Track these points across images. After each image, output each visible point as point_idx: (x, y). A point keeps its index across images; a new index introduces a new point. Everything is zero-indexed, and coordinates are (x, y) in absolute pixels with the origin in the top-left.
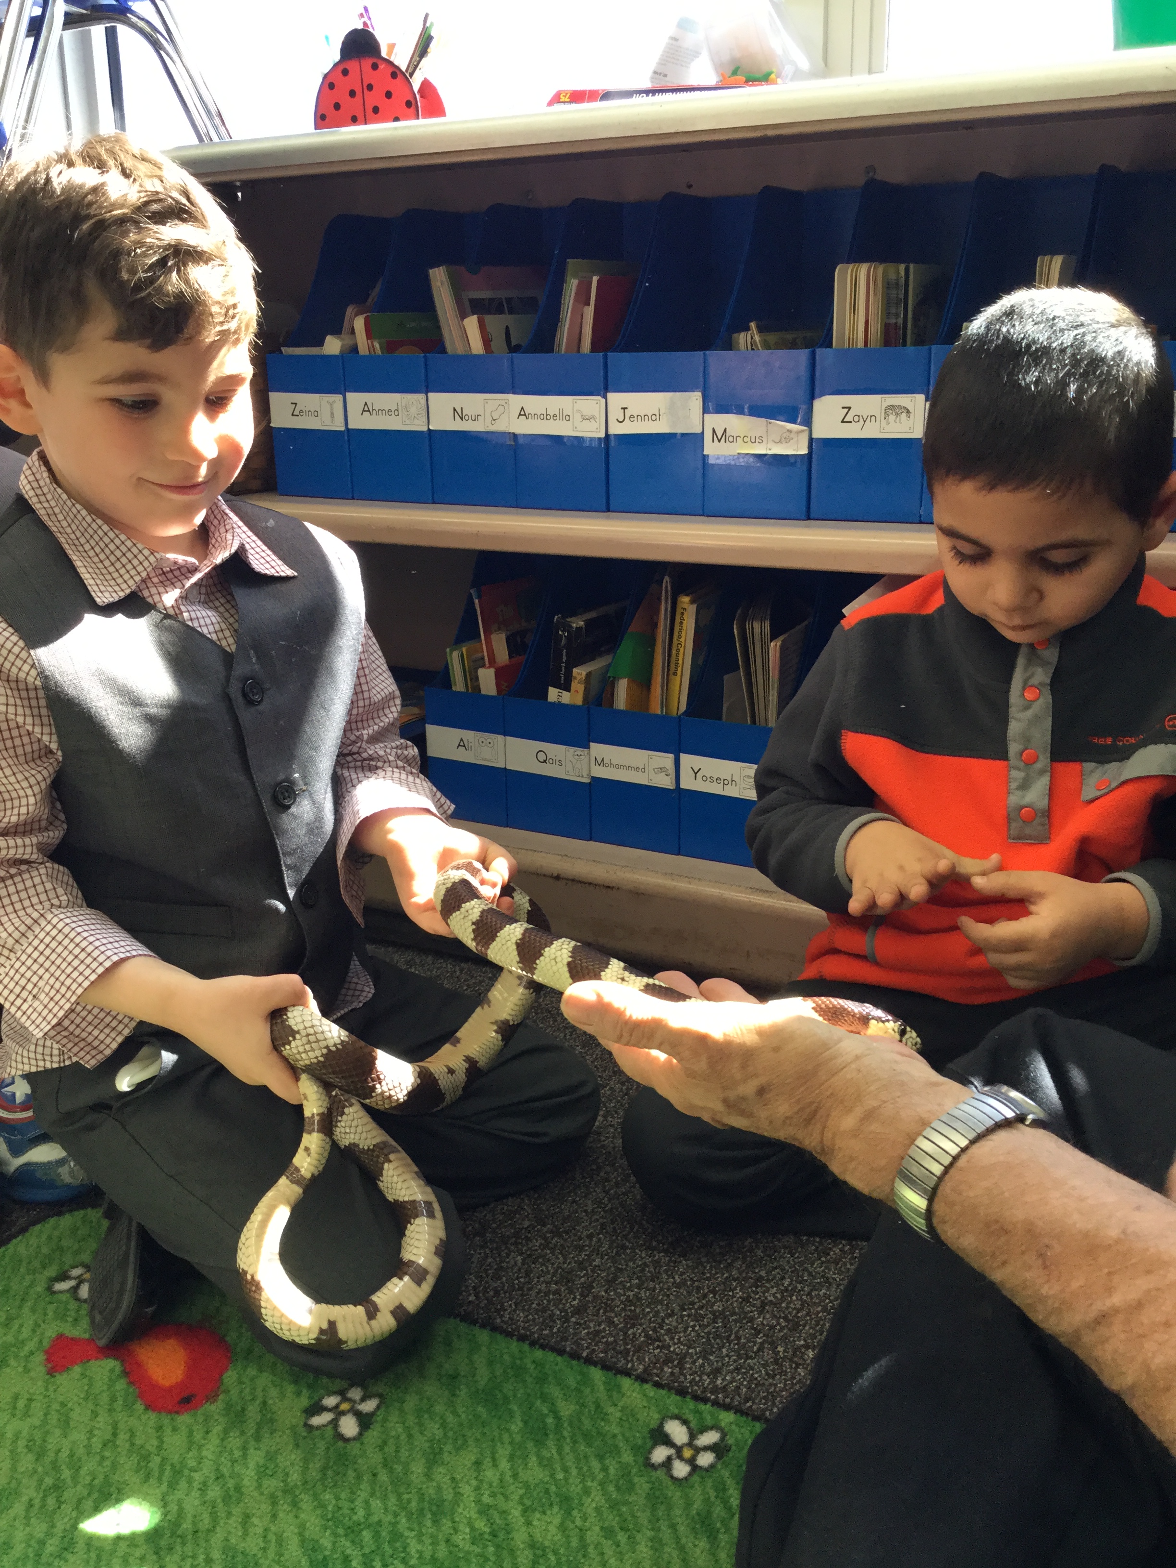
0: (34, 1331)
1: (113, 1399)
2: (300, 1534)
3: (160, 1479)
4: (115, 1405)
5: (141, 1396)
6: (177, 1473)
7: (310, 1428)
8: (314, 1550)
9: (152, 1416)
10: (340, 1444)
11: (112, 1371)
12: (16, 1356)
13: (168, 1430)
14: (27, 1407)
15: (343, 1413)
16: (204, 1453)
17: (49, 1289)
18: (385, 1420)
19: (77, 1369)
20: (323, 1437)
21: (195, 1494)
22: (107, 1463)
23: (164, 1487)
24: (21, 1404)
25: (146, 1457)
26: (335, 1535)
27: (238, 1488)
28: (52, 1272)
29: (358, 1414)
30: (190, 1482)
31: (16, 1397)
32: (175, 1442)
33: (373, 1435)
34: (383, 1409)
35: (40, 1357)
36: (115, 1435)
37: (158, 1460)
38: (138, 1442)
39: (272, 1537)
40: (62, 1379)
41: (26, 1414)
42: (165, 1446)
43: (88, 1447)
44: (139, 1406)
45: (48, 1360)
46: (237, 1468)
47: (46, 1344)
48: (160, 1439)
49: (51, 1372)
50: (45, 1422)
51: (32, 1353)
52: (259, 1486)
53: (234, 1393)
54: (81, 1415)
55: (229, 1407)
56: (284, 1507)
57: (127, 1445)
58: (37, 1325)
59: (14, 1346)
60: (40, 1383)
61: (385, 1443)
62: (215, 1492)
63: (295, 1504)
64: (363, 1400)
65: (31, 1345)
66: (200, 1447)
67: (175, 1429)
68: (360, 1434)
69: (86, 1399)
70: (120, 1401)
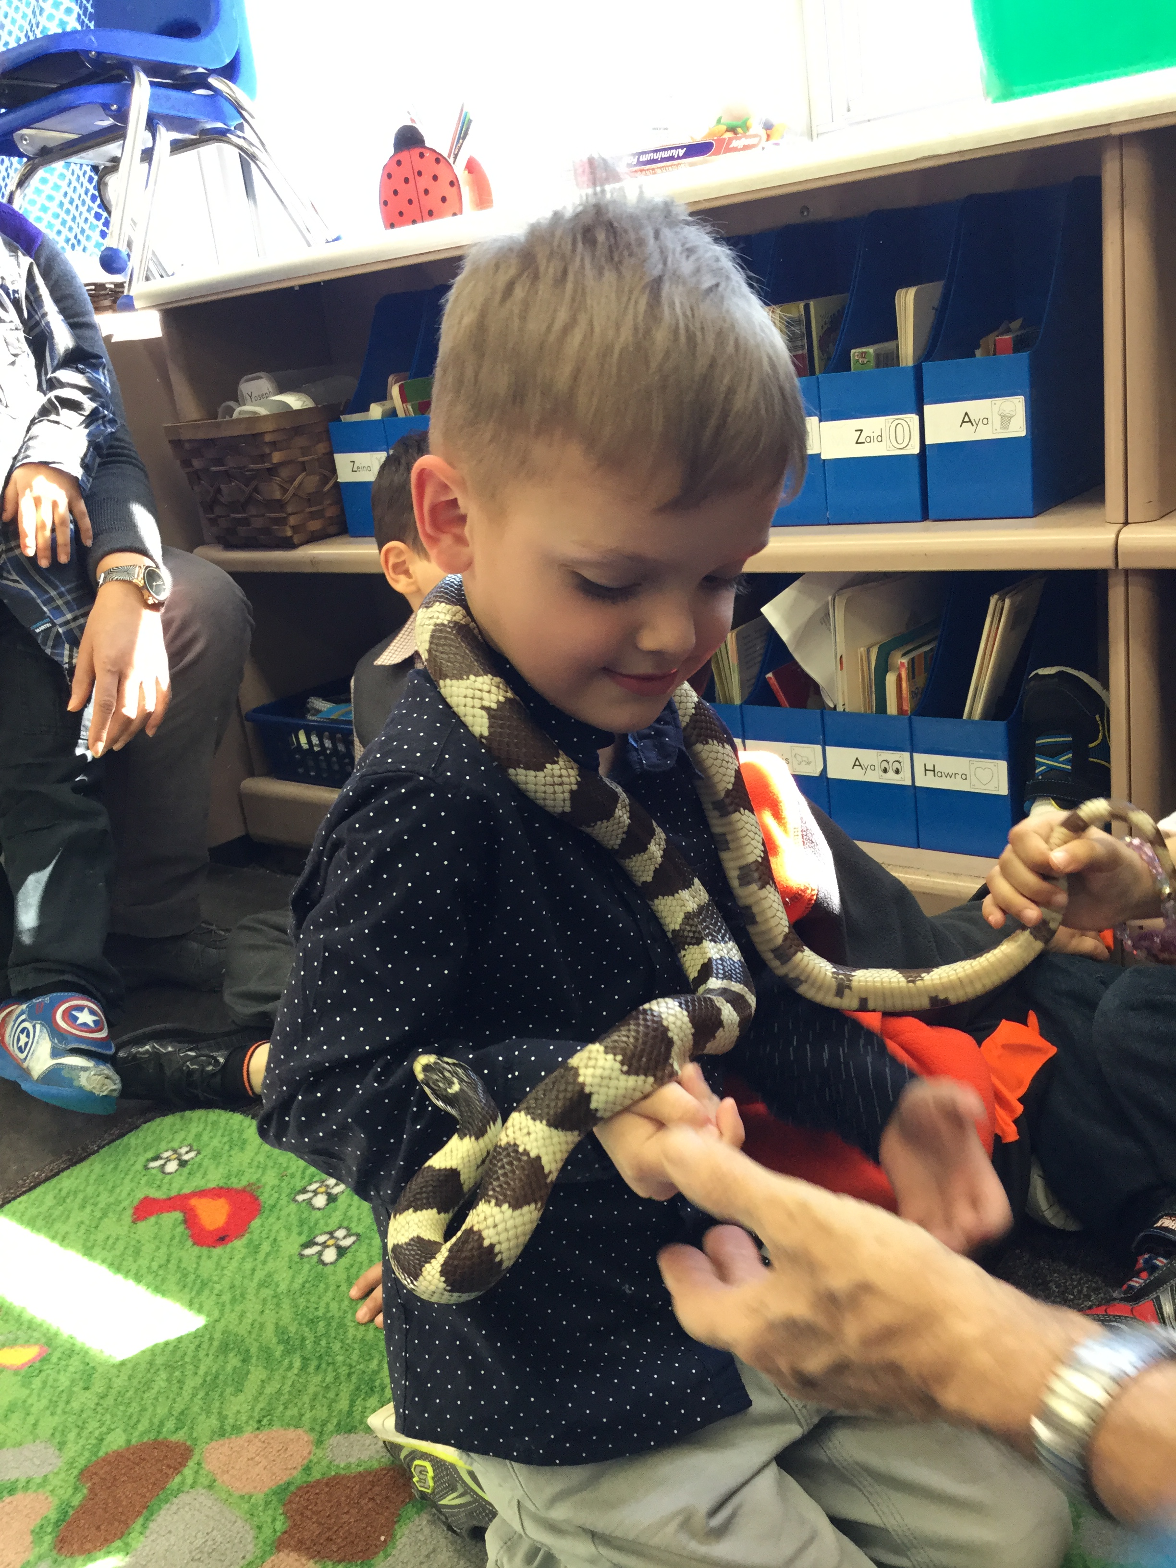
0: (129, 1194)
1: (173, 1238)
2: (277, 1324)
3: (191, 1289)
4: (173, 1242)
5: (192, 1236)
6: (204, 1284)
7: (301, 1256)
8: (283, 1333)
9: (196, 1250)
10: (321, 1266)
11: (176, 1220)
12: (113, 1212)
13: (204, 1258)
14: (114, 1243)
15: (328, 1246)
16: (226, 1272)
17: (146, 1168)
18: (356, 1251)
19: (152, 1220)
20: (309, 1263)
21: (214, 1297)
22: (159, 1278)
23: (194, 1293)
24: (111, 1241)
25: (185, 1276)
26: (300, 1324)
27: (243, 1295)
28: (150, 1154)
29: (338, 1247)
30: (211, 1291)
31: (107, 1240)
32: (207, 1267)
33: (344, 1260)
34: (358, 1242)
35: (130, 1212)
36: (168, 1261)
37: (193, 1277)
38: (183, 1266)
39: (257, 1325)
40: (142, 1225)
41: (112, 1250)
42: (200, 1268)
43: (149, 1268)
44: (189, 1243)
45: (134, 1213)
46: (246, 1281)
47: (136, 1203)
48: (198, 1264)
49: (134, 1222)
50: (123, 1254)
51: (125, 1209)
52: (257, 1293)
53: (257, 1231)
54: (148, 1248)
55: (251, 1241)
56: (270, 1305)
57: (175, 1268)
58: (132, 1190)
59: (114, 1204)
60: (126, 1228)
61: (350, 1264)
62: (226, 1297)
63: (278, 1305)
64: (344, 1238)
65: (125, 1204)
66: (223, 1268)
67: (209, 1257)
68: (337, 1260)
69: (155, 1238)
70: (177, 1239)
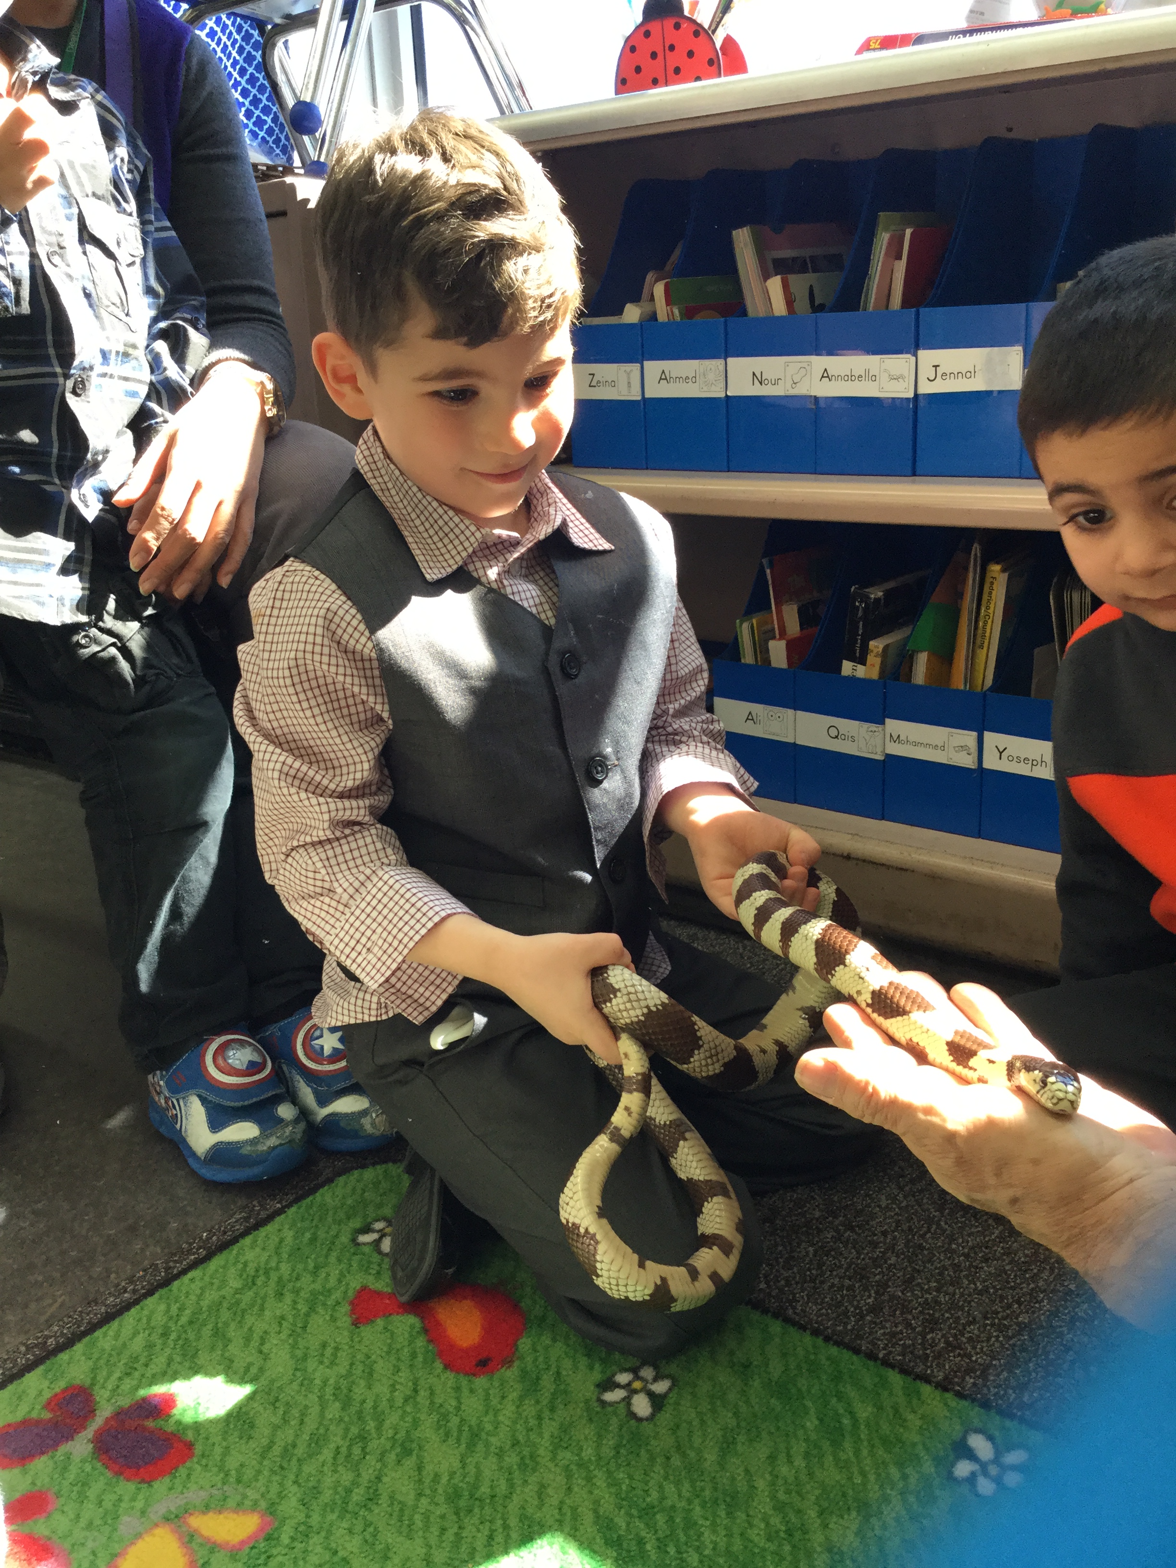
0: (340, 1281)
1: (414, 1355)
2: (596, 1511)
3: (458, 1440)
4: (416, 1362)
5: (440, 1354)
6: (475, 1436)
7: (603, 1403)
8: (609, 1529)
9: (450, 1376)
10: (633, 1422)
11: (412, 1327)
12: (324, 1304)
13: (465, 1392)
14: (334, 1355)
15: (635, 1392)
16: (501, 1418)
17: (354, 1240)
18: (677, 1404)
19: (380, 1322)
20: (615, 1413)
21: (492, 1458)
22: (409, 1419)
24: (329, 1351)
25: (445, 1417)
26: (631, 1516)
27: (533, 1457)
28: (357, 1223)
29: (651, 1395)
30: (487, 1446)
31: (324, 1345)
32: (472, 1405)
33: (666, 1417)
34: (676, 1390)
35: (346, 1308)
36: (416, 1391)
37: (456, 1420)
38: (438, 1401)
39: (567, 1511)
40: (366, 1331)
41: (333, 1363)
42: (463, 1407)
43: (391, 1400)
44: (439, 1365)
45: (353, 1311)
46: (533, 1436)
47: (351, 1294)
48: (458, 1399)
49: (356, 1323)
50: (349, 1374)
51: (338, 1303)
52: (553, 1459)
53: (529, 1359)
54: (382, 1368)
55: (524, 1374)
56: (579, 1481)
57: (428, 1403)
58: (342, 1275)
59: (322, 1294)
60: (346, 1333)
61: (678, 1426)
62: (512, 1459)
63: (589, 1479)
64: (655, 1380)
65: (337, 1295)
66: (496, 1412)
67: (472, 1391)
68: (653, 1415)
69: (388, 1353)
70: (420, 1358)
